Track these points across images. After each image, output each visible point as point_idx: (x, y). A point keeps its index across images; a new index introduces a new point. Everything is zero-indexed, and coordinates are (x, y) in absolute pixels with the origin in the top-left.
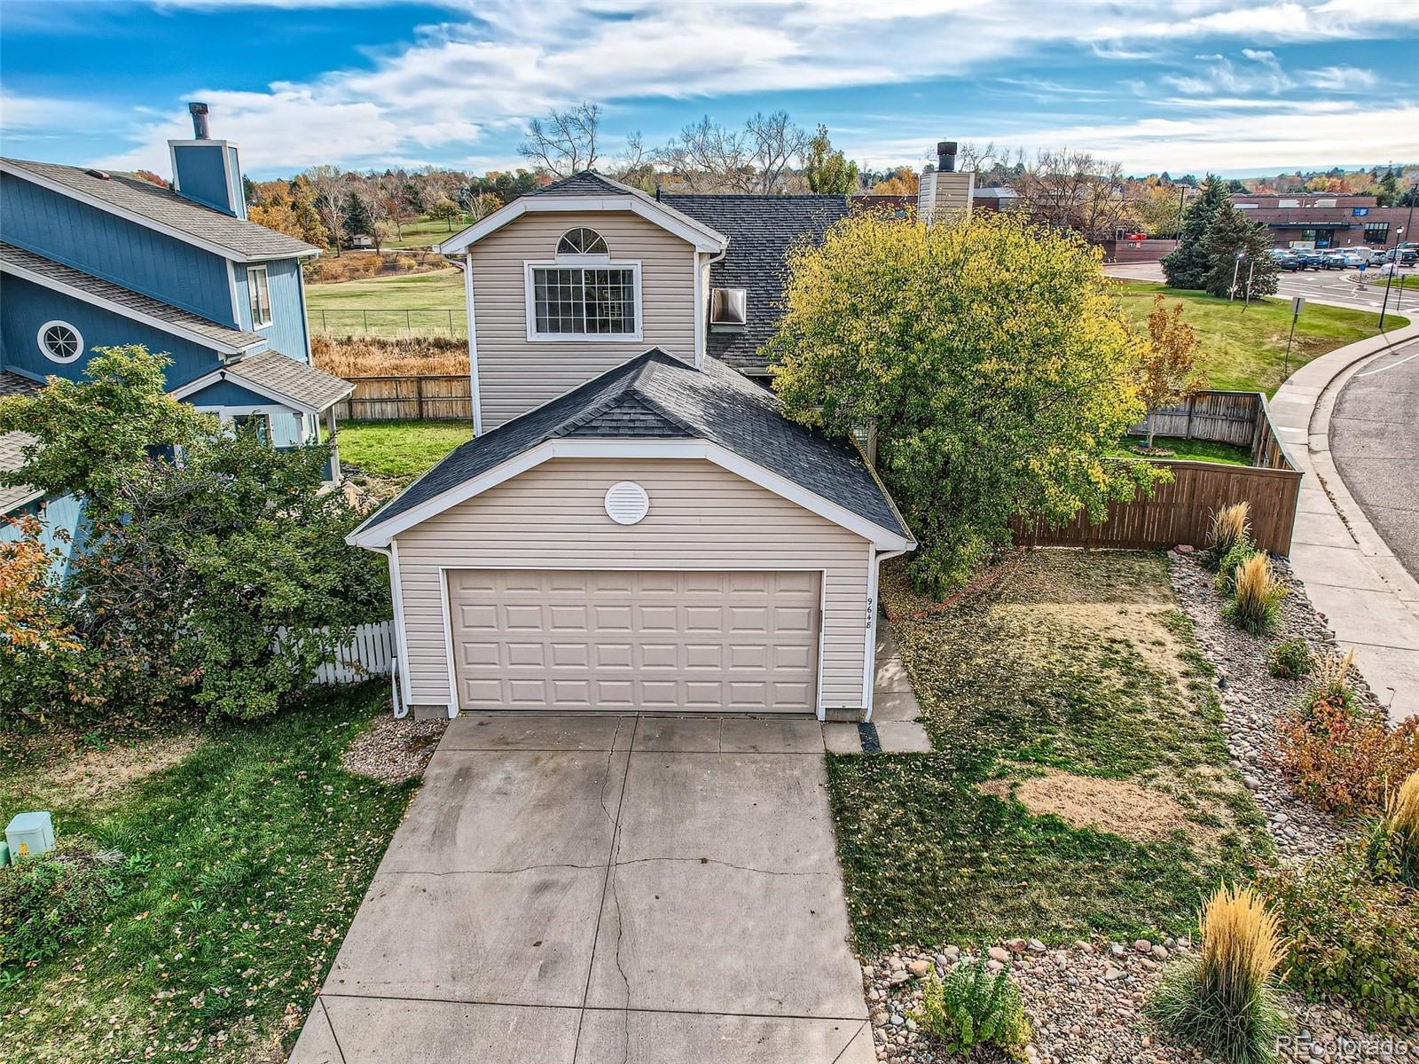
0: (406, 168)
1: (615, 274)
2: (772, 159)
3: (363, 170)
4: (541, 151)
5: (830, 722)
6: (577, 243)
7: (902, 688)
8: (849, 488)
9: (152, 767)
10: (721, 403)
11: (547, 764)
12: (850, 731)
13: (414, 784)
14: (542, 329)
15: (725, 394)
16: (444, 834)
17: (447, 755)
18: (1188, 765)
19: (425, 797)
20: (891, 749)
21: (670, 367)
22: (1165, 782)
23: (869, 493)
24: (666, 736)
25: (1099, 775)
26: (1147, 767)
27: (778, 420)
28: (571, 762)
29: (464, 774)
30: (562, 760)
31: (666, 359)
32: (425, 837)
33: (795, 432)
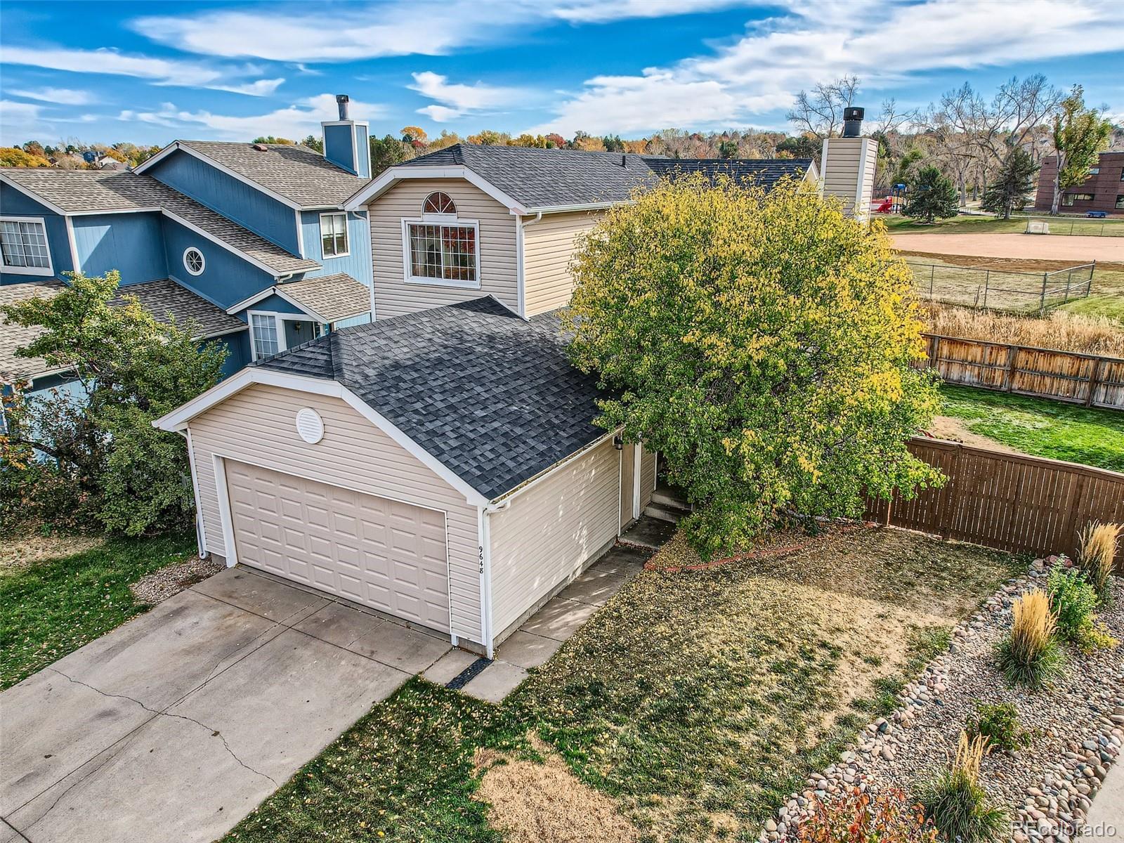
0: (739, 130)
1: (462, 231)
2: (1021, 120)
3: (706, 132)
4: (805, 117)
5: (462, 649)
6: (437, 204)
7: (563, 635)
8: (510, 441)
9: (57, 555)
10: (479, 349)
11: (230, 621)
12: (467, 662)
13: (145, 609)
14: (415, 273)
15: (516, 340)
16: (111, 652)
17: (189, 595)
18: (710, 806)
19: (139, 622)
20: (469, 690)
21: (470, 313)
22: (654, 815)
23: (542, 447)
24: (331, 622)
25: (594, 782)
26: (659, 790)
27: (556, 368)
28: (243, 624)
29: (178, 612)
30: (242, 620)
31: (488, 306)
32: (102, 649)
33: (560, 381)
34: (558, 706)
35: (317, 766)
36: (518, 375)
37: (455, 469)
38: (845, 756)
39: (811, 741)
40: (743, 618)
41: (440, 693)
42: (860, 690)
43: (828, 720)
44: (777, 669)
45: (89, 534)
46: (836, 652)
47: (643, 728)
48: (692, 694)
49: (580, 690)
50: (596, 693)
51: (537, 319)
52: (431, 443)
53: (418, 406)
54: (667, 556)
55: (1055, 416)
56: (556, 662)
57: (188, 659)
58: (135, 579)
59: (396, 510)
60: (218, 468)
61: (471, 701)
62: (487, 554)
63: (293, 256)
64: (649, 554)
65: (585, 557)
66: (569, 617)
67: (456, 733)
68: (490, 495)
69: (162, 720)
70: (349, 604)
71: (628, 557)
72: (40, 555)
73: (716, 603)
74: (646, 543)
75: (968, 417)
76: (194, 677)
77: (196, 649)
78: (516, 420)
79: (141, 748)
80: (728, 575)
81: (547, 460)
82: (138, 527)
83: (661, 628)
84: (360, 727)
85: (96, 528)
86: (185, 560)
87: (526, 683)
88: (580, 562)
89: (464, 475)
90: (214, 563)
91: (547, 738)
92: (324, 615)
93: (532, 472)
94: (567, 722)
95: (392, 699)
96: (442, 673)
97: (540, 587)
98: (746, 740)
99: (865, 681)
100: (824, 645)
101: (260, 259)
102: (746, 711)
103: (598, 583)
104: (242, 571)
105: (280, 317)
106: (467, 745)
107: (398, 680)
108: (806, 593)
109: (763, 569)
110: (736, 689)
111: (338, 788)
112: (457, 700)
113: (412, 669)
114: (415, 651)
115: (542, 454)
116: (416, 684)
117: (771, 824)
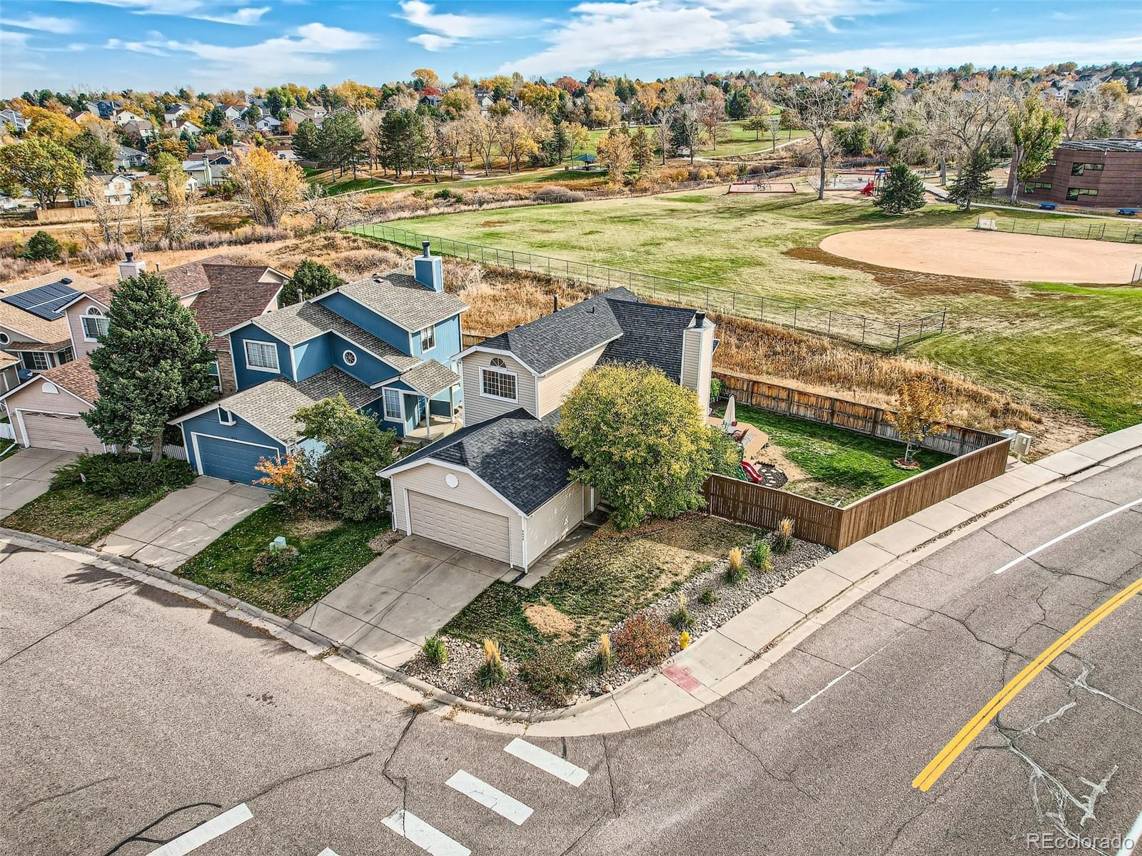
1: (509, 376)
5: (515, 569)
6: (496, 363)
7: (556, 564)
8: (534, 488)
9: (323, 530)
10: (520, 441)
11: (418, 559)
12: (517, 574)
13: (380, 554)
14: (485, 391)
15: (536, 433)
16: (375, 571)
17: (396, 548)
18: (601, 618)
19: (379, 559)
20: (519, 584)
21: (514, 420)
22: (582, 620)
23: (546, 490)
24: (459, 560)
25: (563, 611)
26: (585, 614)
27: (553, 447)
28: (425, 560)
29: (394, 555)
30: (423, 559)
31: (521, 414)
32: (369, 571)
33: (555, 455)
34: (552, 589)
35: (468, 607)
36: (537, 454)
37: (513, 503)
38: (651, 605)
39: (642, 600)
40: (629, 558)
41: (508, 585)
42: (666, 585)
43: (650, 595)
44: (637, 577)
45: (334, 519)
46: (662, 571)
47: (582, 596)
48: (601, 585)
49: (561, 584)
50: (566, 585)
51: (545, 418)
52: (503, 491)
53: (498, 475)
54: (604, 530)
55: (843, 444)
56: (552, 574)
57: (406, 574)
58: (367, 540)
59: (488, 515)
60: (405, 493)
61: (520, 588)
62: (525, 533)
63: (407, 356)
64: (596, 528)
65: (567, 530)
66: (559, 556)
67: (516, 598)
68: (527, 513)
69: (406, 595)
70: (467, 552)
71: (586, 530)
72: (318, 529)
73: (620, 551)
74: (593, 522)
75: (791, 446)
76: (412, 580)
77: (409, 570)
78: (536, 478)
79: (403, 603)
80: (628, 539)
81: (549, 495)
82: (359, 516)
83: (596, 561)
84: (481, 596)
85: (336, 516)
86: (385, 531)
87: (541, 581)
88: (564, 533)
89: (517, 505)
90: (401, 534)
91: (548, 599)
92: (457, 556)
93: (543, 501)
94: (555, 594)
95: (490, 587)
96: (508, 578)
97: (547, 544)
98: (617, 600)
99: (669, 582)
100: (658, 568)
101: (391, 360)
102: (620, 591)
103: (571, 543)
104: (414, 537)
105: (401, 392)
106: (519, 601)
107: (492, 581)
108: (660, 546)
109: (645, 536)
110: (619, 584)
111: (476, 614)
112: (515, 588)
113: (497, 577)
114: (497, 570)
115: (546, 493)
116: (498, 582)
117: (620, 623)
